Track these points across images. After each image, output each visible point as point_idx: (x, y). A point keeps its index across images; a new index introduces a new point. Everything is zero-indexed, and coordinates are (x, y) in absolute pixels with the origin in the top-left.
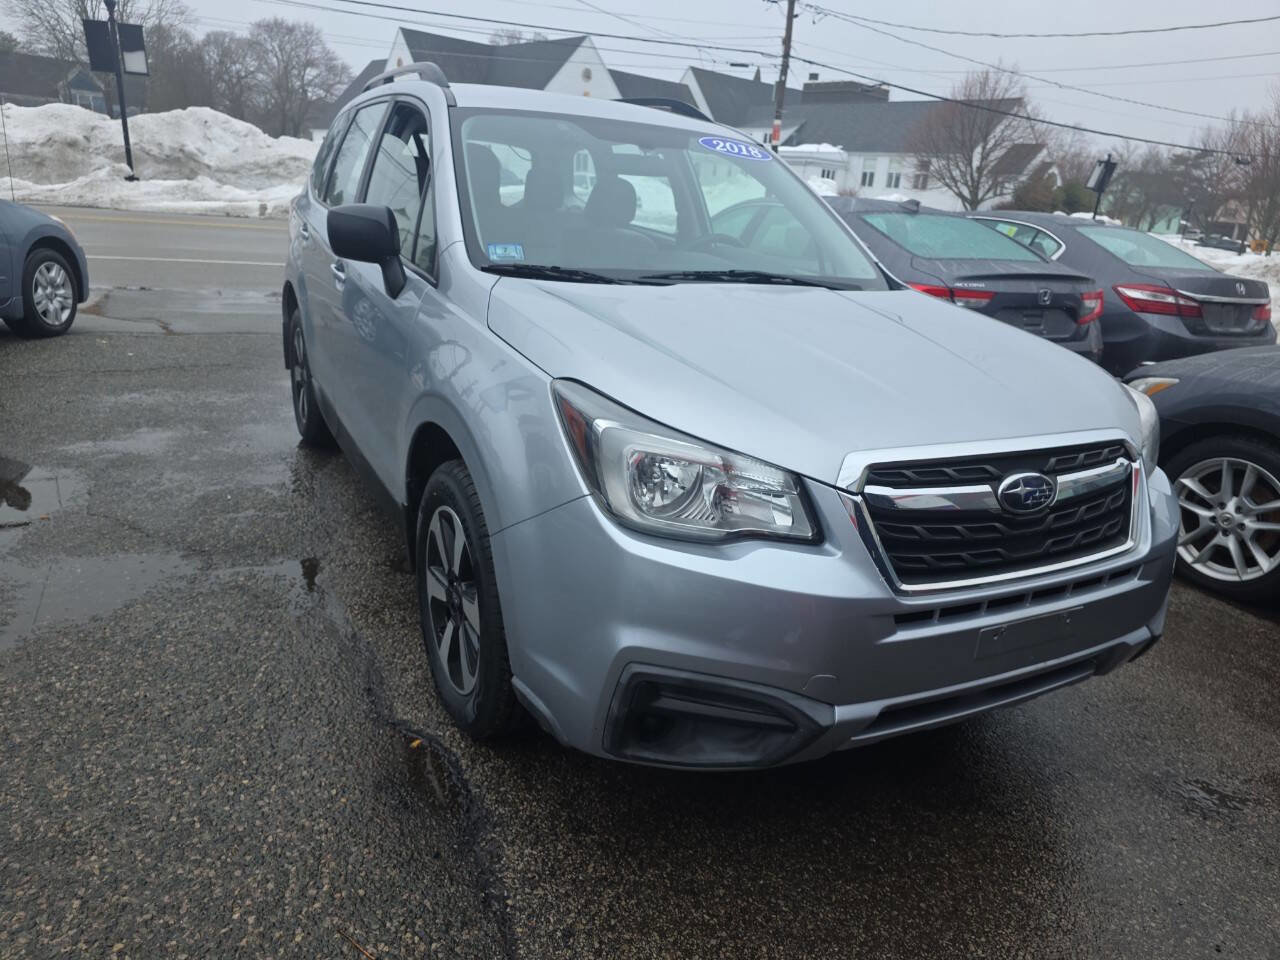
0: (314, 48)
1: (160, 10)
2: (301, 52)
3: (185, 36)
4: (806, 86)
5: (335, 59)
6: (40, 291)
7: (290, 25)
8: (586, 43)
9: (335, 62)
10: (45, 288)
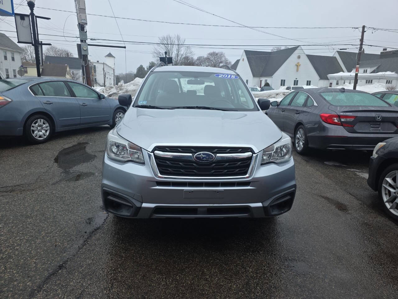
0: (223, 58)
1: (186, 53)
2: (219, 60)
3: (192, 58)
4: (381, 53)
5: (228, 60)
6: (117, 119)
7: (217, 53)
8: (299, 48)
9: (228, 61)
10: (118, 118)
